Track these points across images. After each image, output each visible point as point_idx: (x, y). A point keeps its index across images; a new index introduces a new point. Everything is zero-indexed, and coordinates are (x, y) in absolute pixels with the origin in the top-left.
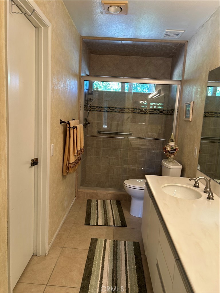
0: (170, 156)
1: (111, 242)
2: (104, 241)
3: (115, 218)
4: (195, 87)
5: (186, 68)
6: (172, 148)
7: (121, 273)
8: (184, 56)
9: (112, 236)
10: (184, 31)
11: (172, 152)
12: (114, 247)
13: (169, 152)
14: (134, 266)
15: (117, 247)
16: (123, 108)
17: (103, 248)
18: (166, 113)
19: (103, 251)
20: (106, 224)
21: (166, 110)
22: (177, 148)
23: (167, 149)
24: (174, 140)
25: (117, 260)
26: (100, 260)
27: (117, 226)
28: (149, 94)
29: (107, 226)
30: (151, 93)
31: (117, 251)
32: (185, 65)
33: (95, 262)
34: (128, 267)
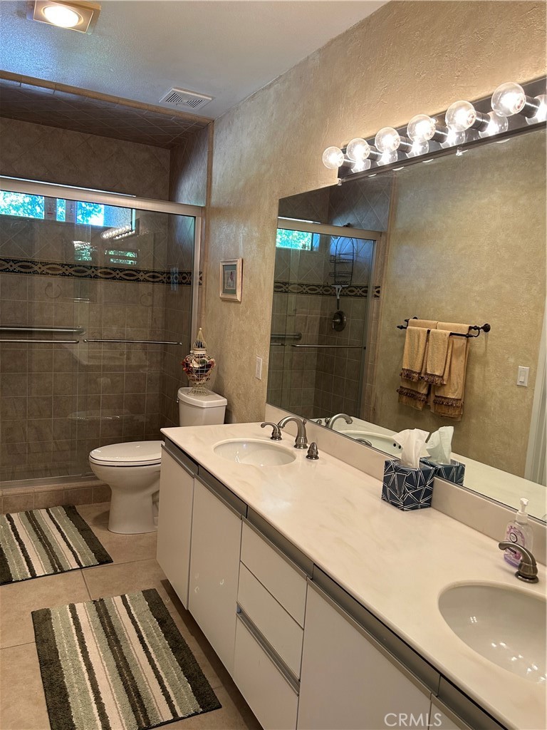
0: (198, 380)
1: (89, 607)
2: (68, 610)
3: (75, 549)
4: (245, 226)
5: (213, 179)
6: (203, 362)
7: (139, 666)
8: (206, 153)
9: (84, 592)
10: (212, 97)
11: (203, 371)
12: (100, 617)
13: (197, 371)
14: (162, 642)
15: (106, 612)
16: (54, 264)
17: (73, 627)
18: (165, 280)
19: (75, 635)
20: (58, 568)
21: (164, 273)
22: (212, 360)
23: (191, 366)
24: (204, 343)
25: (117, 641)
26: (77, 655)
27: (90, 566)
28: (106, 229)
29: (63, 571)
30: (110, 228)
31: (110, 623)
32: (211, 174)
33: (66, 665)
34: (151, 650)
